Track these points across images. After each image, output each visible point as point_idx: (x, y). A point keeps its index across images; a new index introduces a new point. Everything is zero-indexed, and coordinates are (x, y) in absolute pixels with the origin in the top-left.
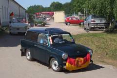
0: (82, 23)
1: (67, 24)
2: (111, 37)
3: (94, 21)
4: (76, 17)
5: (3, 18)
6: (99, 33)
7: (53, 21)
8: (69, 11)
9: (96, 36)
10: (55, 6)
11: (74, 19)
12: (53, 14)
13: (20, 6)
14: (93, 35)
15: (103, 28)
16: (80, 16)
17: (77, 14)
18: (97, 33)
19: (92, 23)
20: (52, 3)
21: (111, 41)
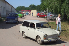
0: (46, 17)
1: (38, 17)
4: (43, 13)
5: (2, 13)
9: (52, 23)
10: (32, 7)
11: (42, 14)
13: (12, 6)
14: (51, 23)
16: (45, 12)
17: (43, 11)
18: (53, 22)
19: (51, 16)
20: (30, 5)
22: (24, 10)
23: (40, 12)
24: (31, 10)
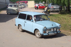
1: (36, 9)
2: (63, 17)
3: (53, 7)
6: (56, 14)
7: (28, 7)
9: (54, 16)
11: (40, 5)
12: (27, 2)
15: (58, 11)
16: (44, 4)
17: (42, 2)
19: (52, 8)
21: (63, 19)
22: (19, 1)
23: (39, 3)
24: (28, 1)
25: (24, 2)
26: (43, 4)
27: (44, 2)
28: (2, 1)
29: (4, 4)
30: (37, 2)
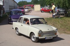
5: (6, 8)
8: (43, 5)
10: (34, 2)
13: (15, 1)
25: (30, 6)
26: (48, 8)
27: (48, 6)
28: (11, 5)
29: (12, 8)
30: (42, 6)
